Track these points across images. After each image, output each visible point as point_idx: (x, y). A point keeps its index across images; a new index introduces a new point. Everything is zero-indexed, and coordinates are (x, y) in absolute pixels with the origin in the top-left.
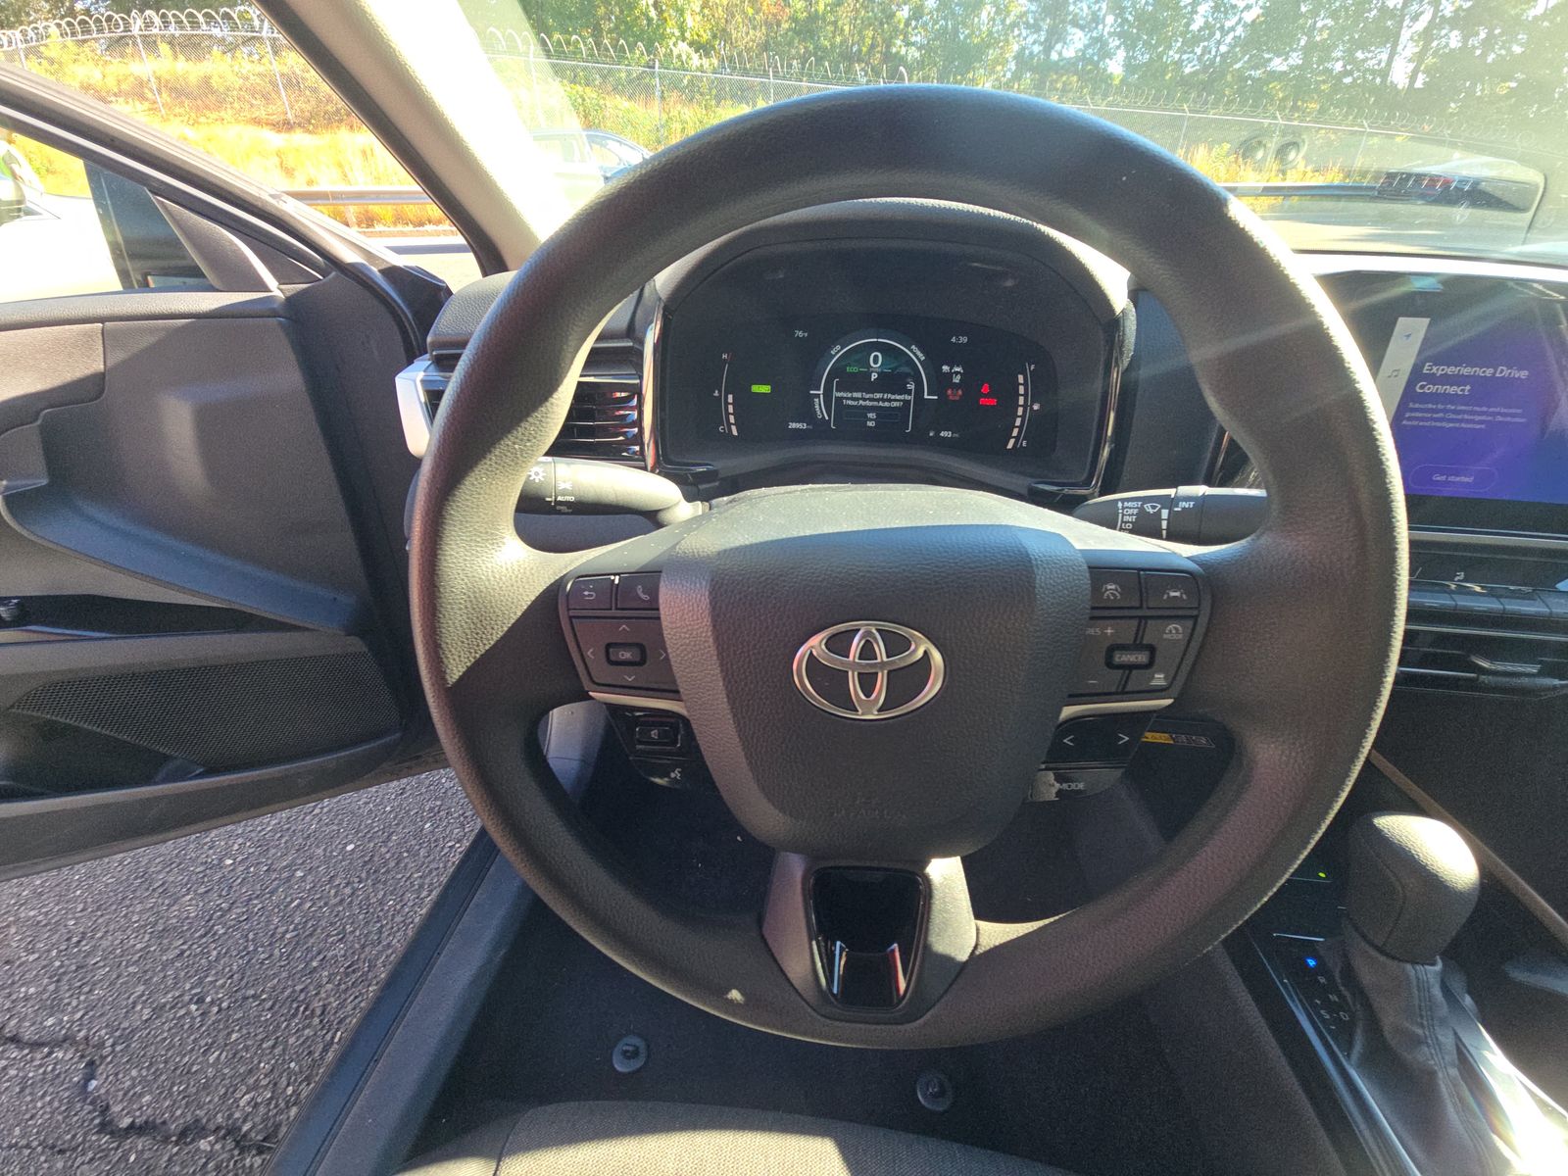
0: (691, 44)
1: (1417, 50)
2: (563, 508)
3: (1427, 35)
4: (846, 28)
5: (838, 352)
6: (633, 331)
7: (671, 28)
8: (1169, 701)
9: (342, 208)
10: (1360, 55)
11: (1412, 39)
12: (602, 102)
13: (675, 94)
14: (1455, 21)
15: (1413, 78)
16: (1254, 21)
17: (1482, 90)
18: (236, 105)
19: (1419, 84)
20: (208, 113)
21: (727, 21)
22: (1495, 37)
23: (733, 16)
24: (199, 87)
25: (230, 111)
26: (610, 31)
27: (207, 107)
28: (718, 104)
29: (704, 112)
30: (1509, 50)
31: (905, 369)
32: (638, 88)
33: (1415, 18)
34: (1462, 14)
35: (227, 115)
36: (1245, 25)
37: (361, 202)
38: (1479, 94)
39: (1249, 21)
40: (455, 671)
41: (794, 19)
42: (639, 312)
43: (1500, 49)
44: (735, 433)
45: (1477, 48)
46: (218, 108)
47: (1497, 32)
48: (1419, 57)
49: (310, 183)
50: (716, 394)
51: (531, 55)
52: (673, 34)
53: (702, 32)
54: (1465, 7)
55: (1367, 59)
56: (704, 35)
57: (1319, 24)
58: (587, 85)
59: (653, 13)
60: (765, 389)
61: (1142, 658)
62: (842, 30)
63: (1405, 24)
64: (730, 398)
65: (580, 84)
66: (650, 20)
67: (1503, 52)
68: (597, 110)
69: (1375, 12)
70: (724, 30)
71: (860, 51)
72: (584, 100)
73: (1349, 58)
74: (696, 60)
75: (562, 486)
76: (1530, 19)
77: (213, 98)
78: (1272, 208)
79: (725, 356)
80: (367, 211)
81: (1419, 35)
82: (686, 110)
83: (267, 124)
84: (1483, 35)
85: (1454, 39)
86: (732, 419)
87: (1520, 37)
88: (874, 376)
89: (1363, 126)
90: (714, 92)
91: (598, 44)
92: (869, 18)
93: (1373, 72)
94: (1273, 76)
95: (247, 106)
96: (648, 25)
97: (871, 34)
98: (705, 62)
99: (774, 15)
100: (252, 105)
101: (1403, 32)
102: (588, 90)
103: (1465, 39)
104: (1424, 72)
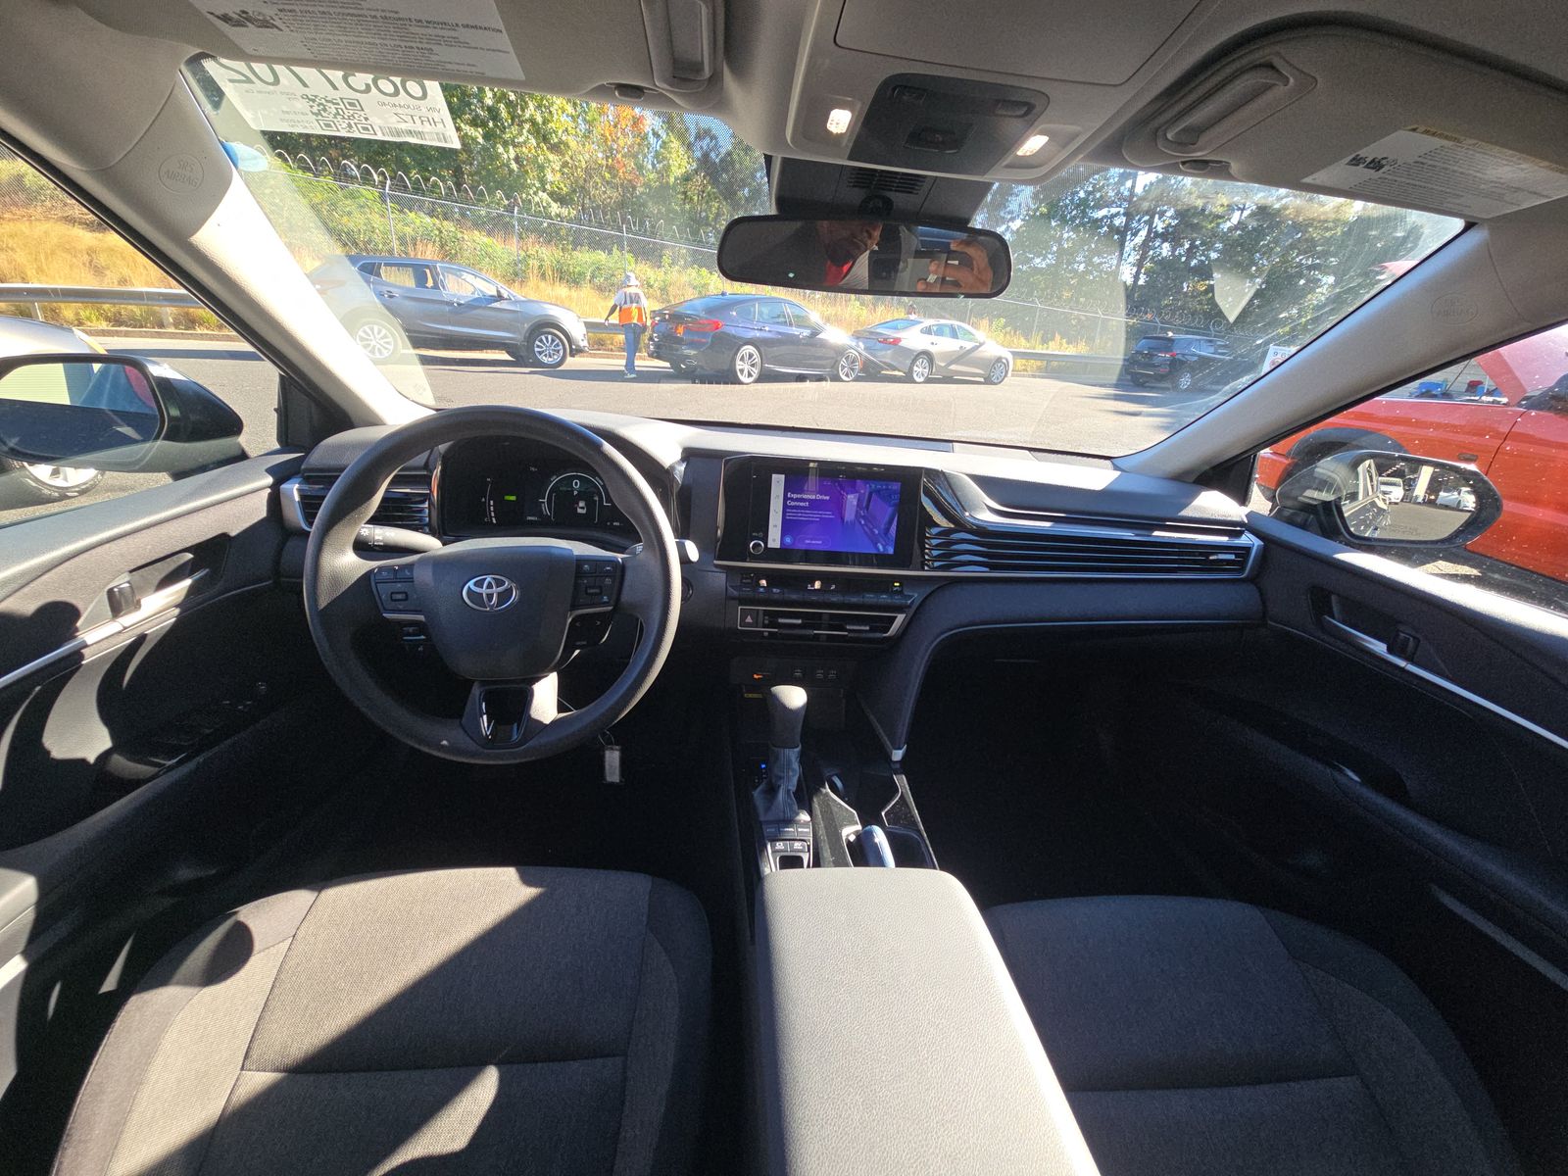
0: (551, 195)
1: (1138, 257)
2: (377, 548)
3: (1145, 246)
4: (696, 198)
5: (555, 480)
6: (428, 466)
7: (532, 179)
8: (610, 608)
9: (157, 308)
10: (1096, 260)
11: (1134, 249)
12: (459, 235)
13: (533, 237)
14: (1164, 237)
15: (1136, 277)
16: (1018, 229)
17: (1188, 287)
18: (48, 203)
19: (1141, 282)
20: (13, 209)
21: (585, 180)
22: (1197, 247)
23: (591, 177)
24: (10, 184)
25: (39, 209)
26: (471, 174)
27: (15, 204)
28: (574, 249)
29: (562, 254)
30: (1208, 257)
31: (592, 489)
32: (497, 226)
33: (1135, 234)
34: (1170, 230)
35: (37, 211)
36: (1012, 232)
37: (182, 304)
38: (1185, 290)
39: (1015, 229)
40: (323, 603)
41: (647, 185)
42: (431, 458)
43: (1201, 256)
44: (494, 521)
45: (1183, 256)
46: (26, 205)
47: (1198, 243)
48: (1139, 264)
49: (123, 281)
50: (483, 500)
51: (387, 188)
52: (534, 185)
53: (562, 185)
54: (1173, 224)
55: (1101, 263)
56: (565, 189)
57: (1066, 236)
58: (446, 219)
59: (514, 166)
60: (513, 498)
61: (597, 591)
62: (691, 199)
63: (1128, 237)
64: (492, 503)
65: (438, 218)
66: (511, 171)
67: (1203, 258)
68: (454, 242)
69: (1105, 228)
70: (583, 188)
71: (707, 217)
72: (441, 232)
73: (1089, 262)
74: (555, 208)
75: (377, 538)
76: (1225, 230)
77: (22, 196)
78: (1039, 368)
79: (489, 480)
80: (187, 314)
81: (1140, 247)
82: (544, 249)
83: (80, 223)
84: (1187, 246)
85: (1166, 249)
86: (493, 514)
87: (1217, 245)
88: (575, 493)
89: (1097, 313)
90: (571, 239)
91: (458, 185)
92: (714, 193)
93: (1106, 273)
94: (1036, 270)
95: (60, 205)
96: (510, 175)
97: (716, 205)
98: (564, 211)
99: (630, 181)
100: (65, 205)
101: (1127, 244)
102: (445, 223)
103: (1173, 250)
104: (1144, 274)
